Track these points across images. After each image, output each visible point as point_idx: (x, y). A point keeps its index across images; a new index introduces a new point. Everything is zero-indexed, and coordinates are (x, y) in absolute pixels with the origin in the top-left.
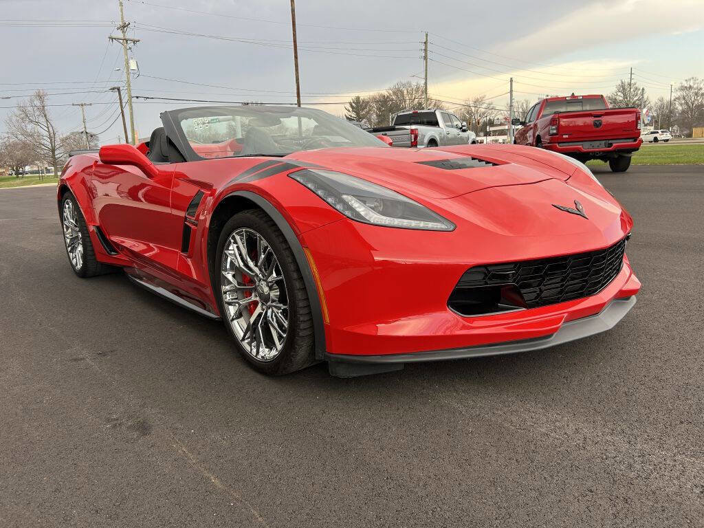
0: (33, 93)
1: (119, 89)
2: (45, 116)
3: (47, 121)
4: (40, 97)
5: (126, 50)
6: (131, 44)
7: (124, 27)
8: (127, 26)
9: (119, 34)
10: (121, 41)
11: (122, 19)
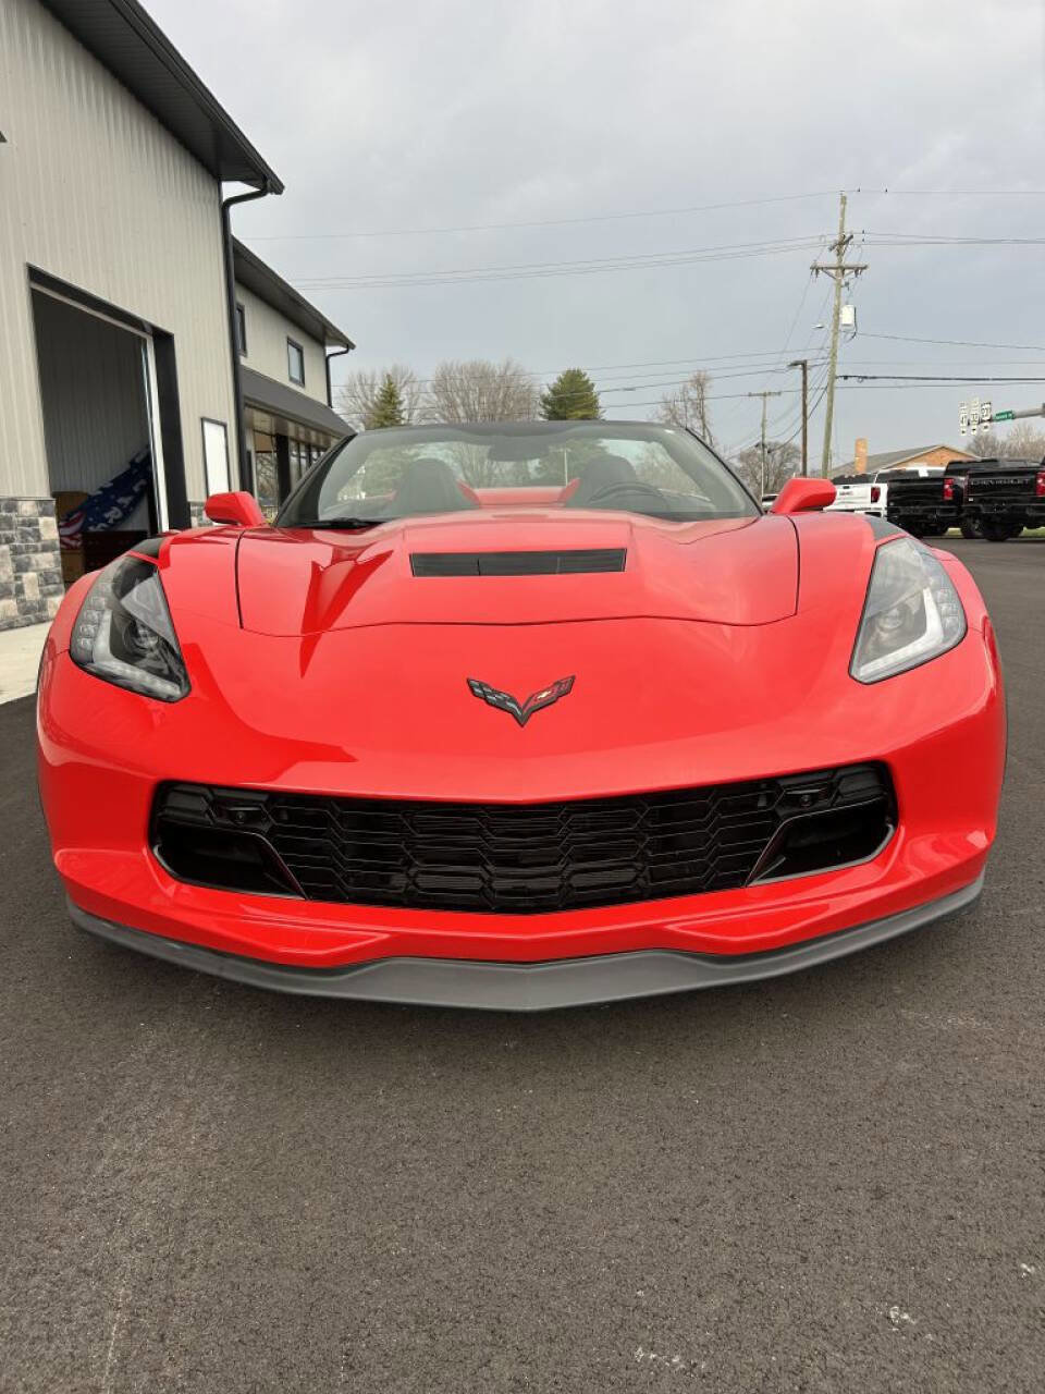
0: (690, 377)
1: (804, 365)
2: (702, 418)
3: (704, 426)
4: (700, 383)
5: (839, 286)
6: (850, 275)
7: (843, 242)
8: (848, 241)
9: (831, 259)
10: (833, 272)
11: (842, 227)
